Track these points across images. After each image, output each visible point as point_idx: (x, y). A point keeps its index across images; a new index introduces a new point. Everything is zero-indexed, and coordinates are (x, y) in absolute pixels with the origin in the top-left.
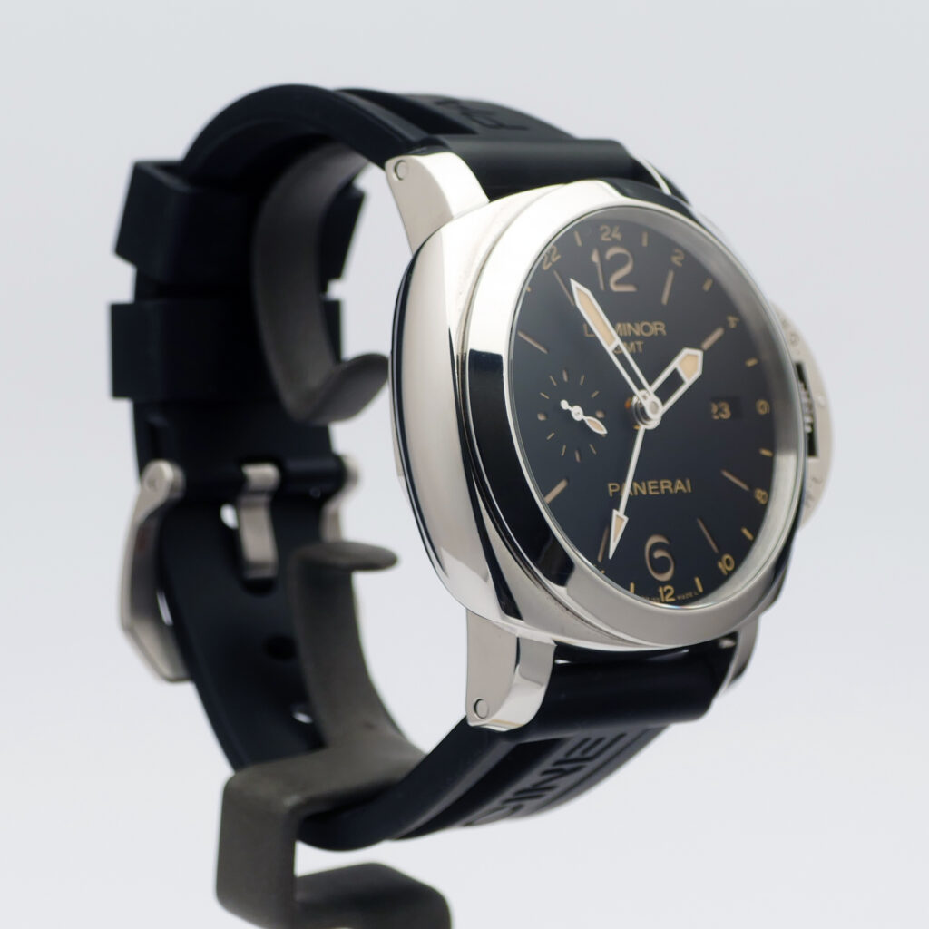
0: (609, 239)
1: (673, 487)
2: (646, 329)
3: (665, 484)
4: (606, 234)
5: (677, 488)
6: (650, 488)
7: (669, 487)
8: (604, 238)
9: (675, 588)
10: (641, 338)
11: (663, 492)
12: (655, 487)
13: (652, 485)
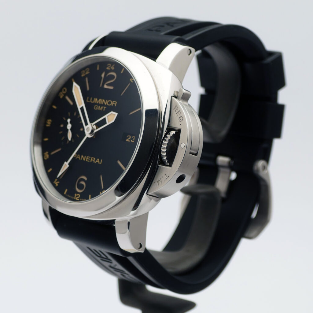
0: (109, 69)
1: (95, 161)
2: (109, 103)
3: (93, 159)
4: (109, 67)
5: (97, 161)
6: (87, 159)
7: (94, 160)
8: (108, 68)
9: (81, 196)
10: (106, 106)
11: (91, 161)
12: (89, 159)
13: (88, 158)
